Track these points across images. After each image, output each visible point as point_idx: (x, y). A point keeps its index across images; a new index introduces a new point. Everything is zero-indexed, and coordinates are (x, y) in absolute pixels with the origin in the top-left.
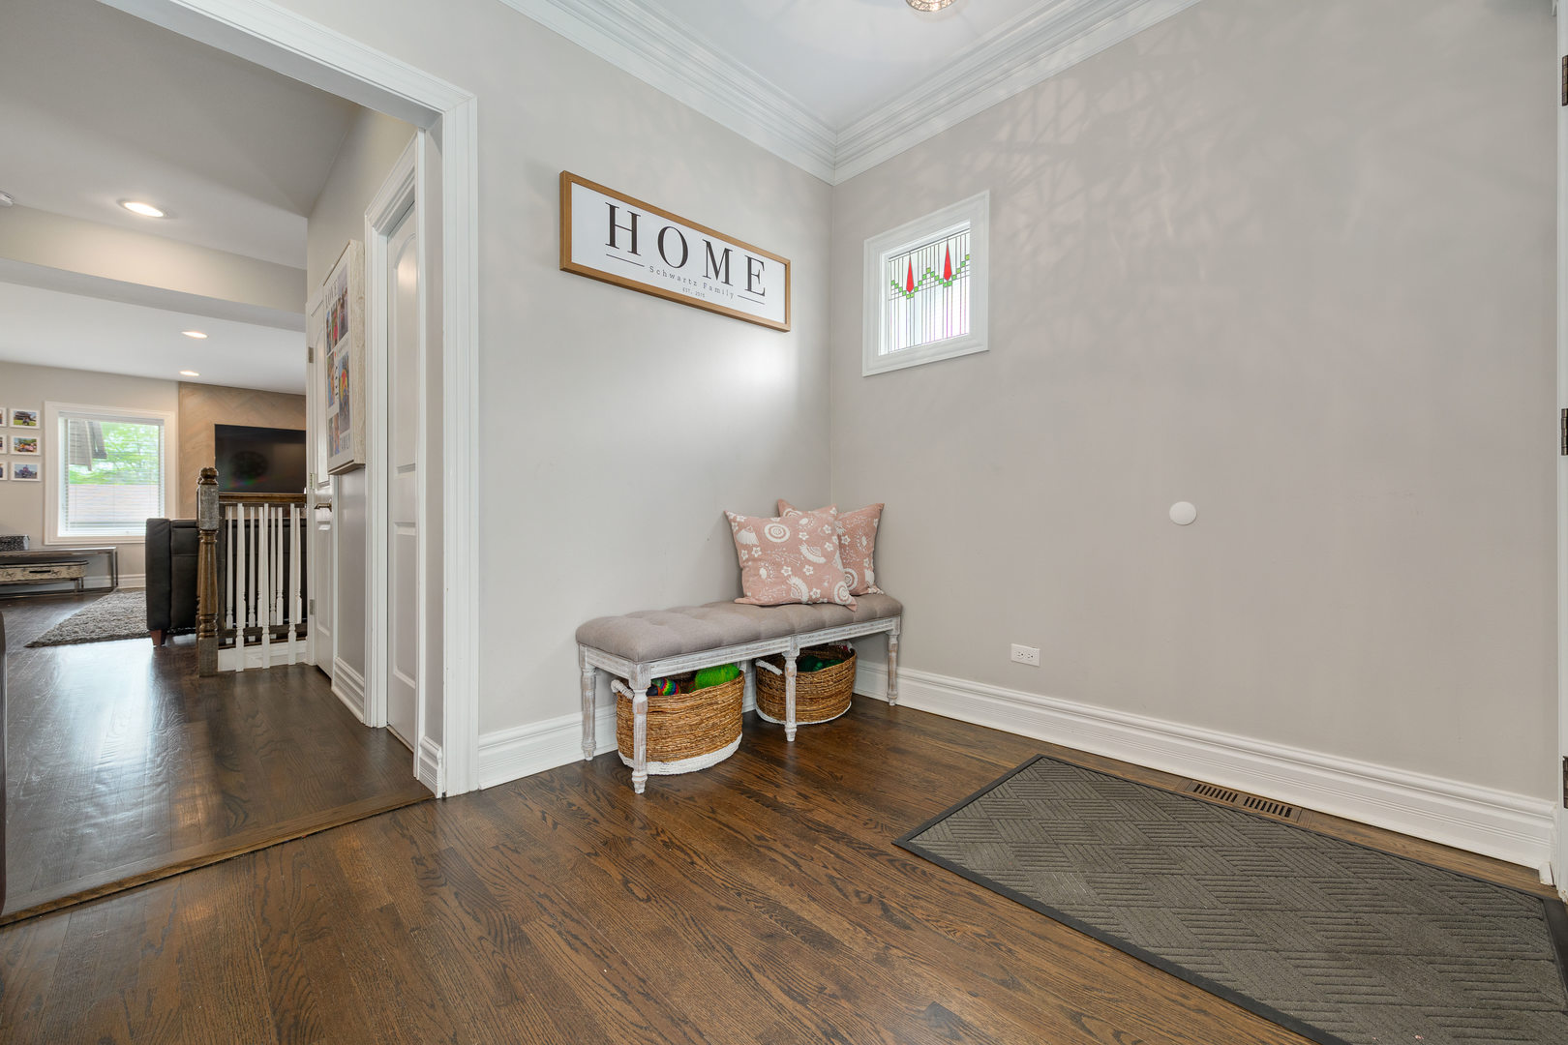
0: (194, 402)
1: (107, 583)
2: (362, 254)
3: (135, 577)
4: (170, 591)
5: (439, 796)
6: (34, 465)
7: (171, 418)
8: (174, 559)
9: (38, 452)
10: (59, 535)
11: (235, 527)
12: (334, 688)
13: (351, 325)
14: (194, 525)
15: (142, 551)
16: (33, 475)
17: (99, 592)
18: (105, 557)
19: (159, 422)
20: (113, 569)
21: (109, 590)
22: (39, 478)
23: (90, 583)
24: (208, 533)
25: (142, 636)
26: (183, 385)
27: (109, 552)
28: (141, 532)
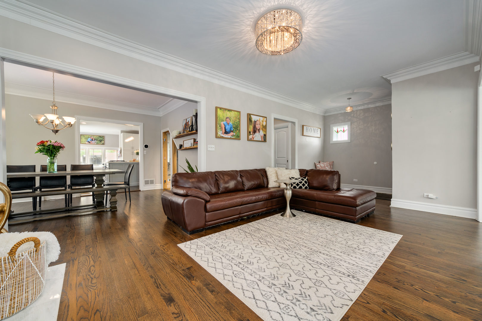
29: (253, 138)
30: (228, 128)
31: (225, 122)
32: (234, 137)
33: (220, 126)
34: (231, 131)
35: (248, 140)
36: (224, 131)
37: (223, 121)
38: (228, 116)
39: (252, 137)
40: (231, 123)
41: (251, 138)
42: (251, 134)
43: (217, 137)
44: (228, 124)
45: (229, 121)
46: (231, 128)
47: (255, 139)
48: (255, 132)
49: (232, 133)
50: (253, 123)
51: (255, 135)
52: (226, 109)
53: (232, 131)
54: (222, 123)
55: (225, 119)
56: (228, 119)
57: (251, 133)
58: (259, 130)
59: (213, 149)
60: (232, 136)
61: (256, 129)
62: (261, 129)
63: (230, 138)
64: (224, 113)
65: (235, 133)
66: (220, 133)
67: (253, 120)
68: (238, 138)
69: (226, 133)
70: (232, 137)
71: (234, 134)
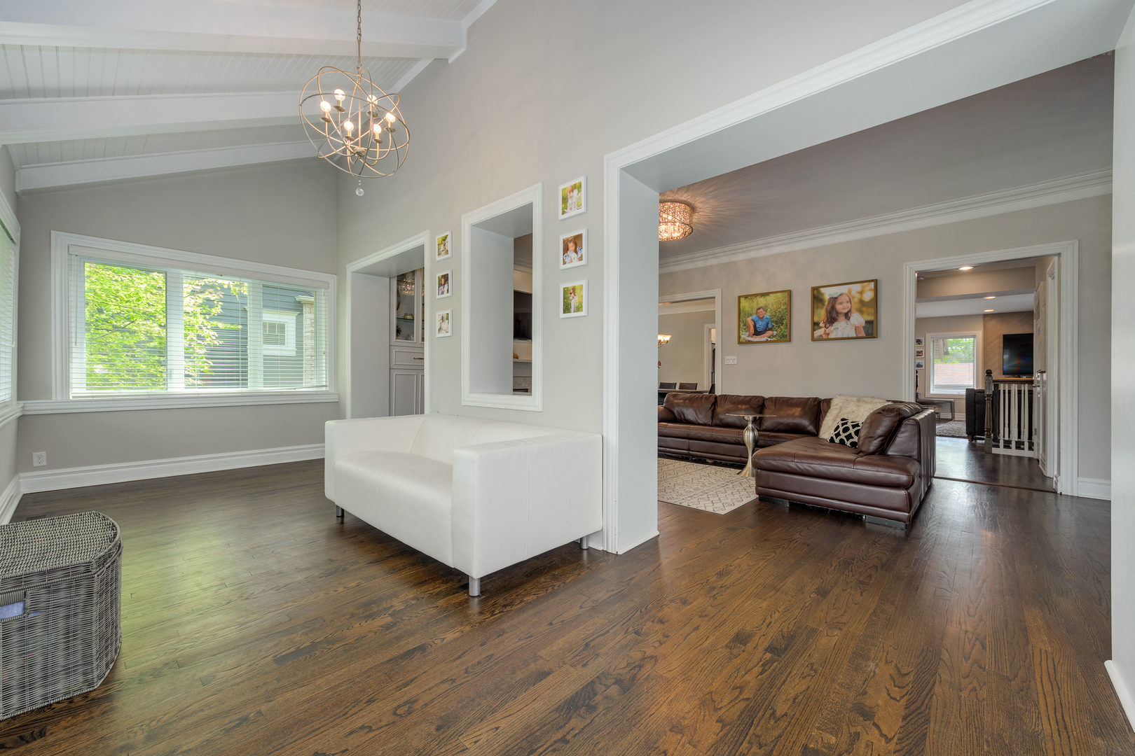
0: (992, 324)
1: (950, 417)
2: (1045, 287)
3: (961, 415)
4: (975, 420)
5: (1059, 492)
6: (922, 362)
7: (980, 334)
8: (977, 406)
9: (923, 356)
10: (932, 392)
11: (1004, 393)
12: (1040, 465)
13: (1041, 316)
14: (982, 392)
15: (964, 402)
16: (922, 366)
17: (946, 420)
18: (949, 404)
19: (974, 336)
20: (952, 411)
21: (951, 420)
22: (923, 368)
23: (943, 416)
24: (988, 395)
25: (964, 438)
26: (985, 315)
27: (951, 402)
28: (963, 392)
29: (828, 334)
30: (760, 325)
31: (754, 317)
32: (774, 339)
33: (745, 325)
34: (766, 329)
35: (813, 339)
36: (752, 330)
37: (751, 315)
38: (761, 305)
39: (822, 333)
40: (768, 315)
41: (821, 336)
42: (822, 327)
43: (740, 343)
44: (762, 319)
45: (764, 312)
46: (768, 323)
47: (832, 336)
48: (832, 319)
49: (769, 333)
50: (826, 303)
51: (832, 328)
52: (756, 295)
53: (770, 329)
54: (749, 319)
55: (755, 311)
56: (761, 310)
57: (821, 325)
58: (847, 316)
59: (735, 362)
60: (769, 337)
61: (838, 313)
62: (853, 310)
63: (767, 342)
64: (753, 302)
65: (777, 331)
66: (745, 336)
67: (827, 297)
68: (786, 338)
69: (757, 333)
70: (769, 339)
71: (775, 333)
